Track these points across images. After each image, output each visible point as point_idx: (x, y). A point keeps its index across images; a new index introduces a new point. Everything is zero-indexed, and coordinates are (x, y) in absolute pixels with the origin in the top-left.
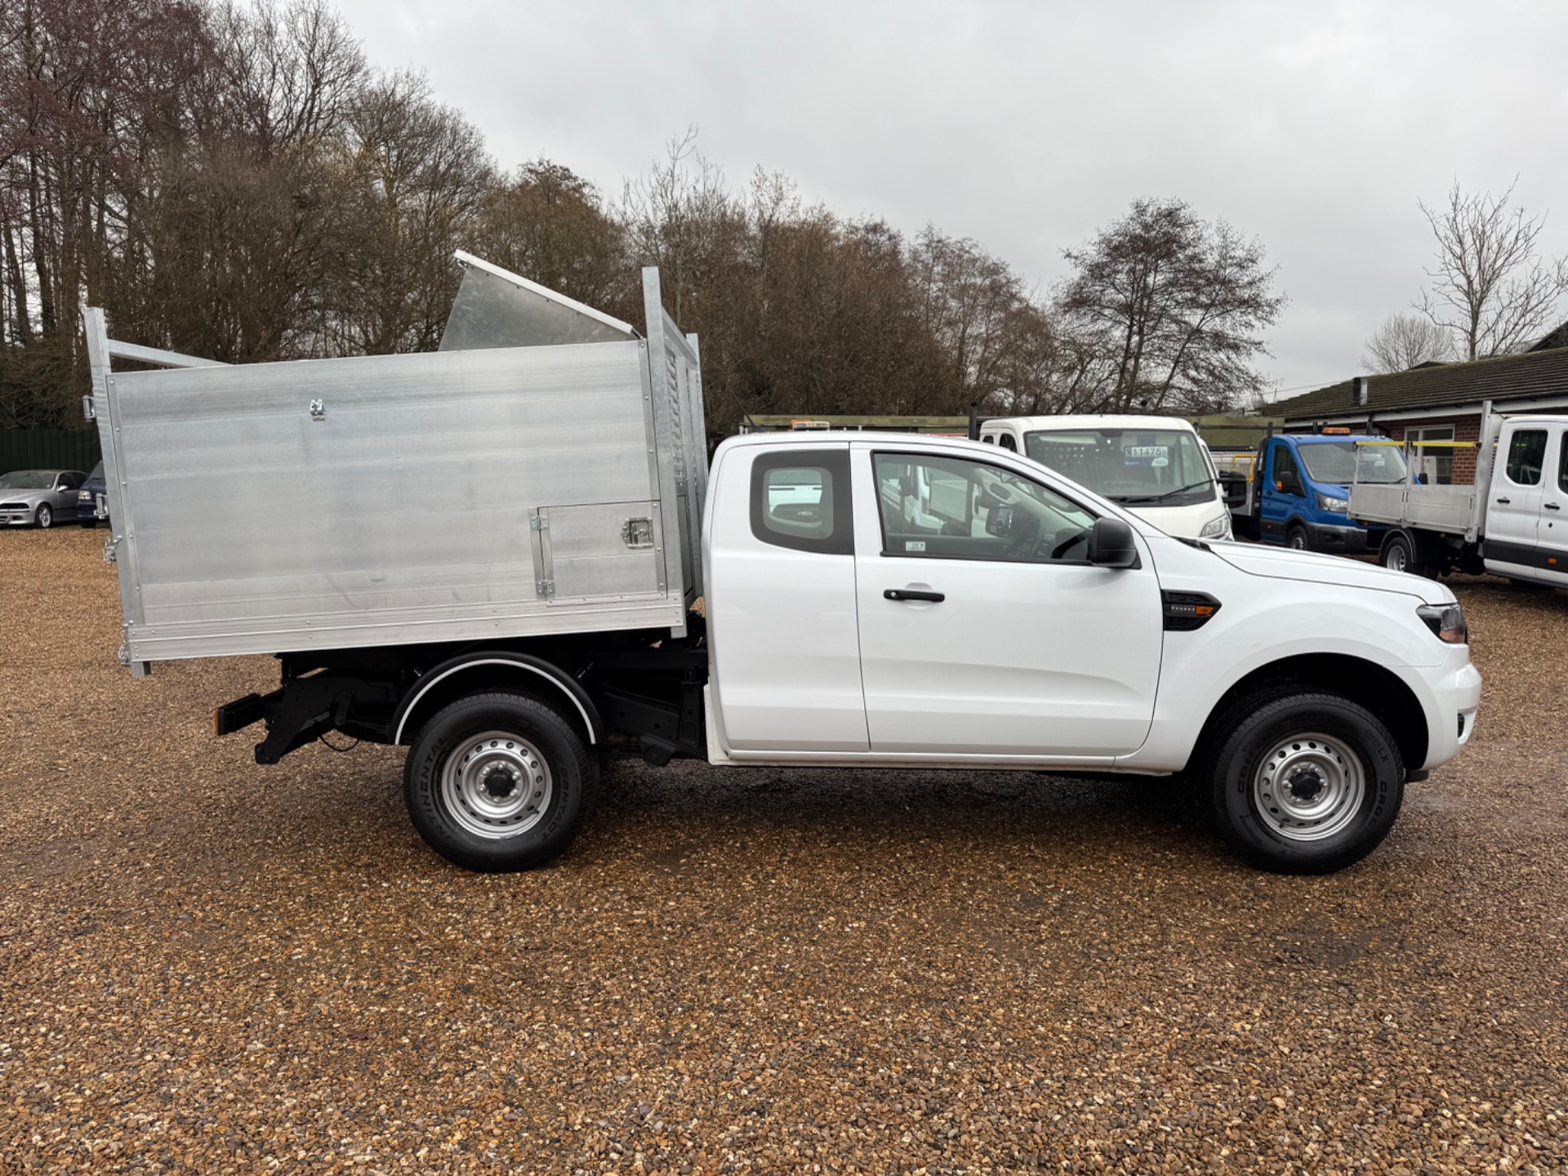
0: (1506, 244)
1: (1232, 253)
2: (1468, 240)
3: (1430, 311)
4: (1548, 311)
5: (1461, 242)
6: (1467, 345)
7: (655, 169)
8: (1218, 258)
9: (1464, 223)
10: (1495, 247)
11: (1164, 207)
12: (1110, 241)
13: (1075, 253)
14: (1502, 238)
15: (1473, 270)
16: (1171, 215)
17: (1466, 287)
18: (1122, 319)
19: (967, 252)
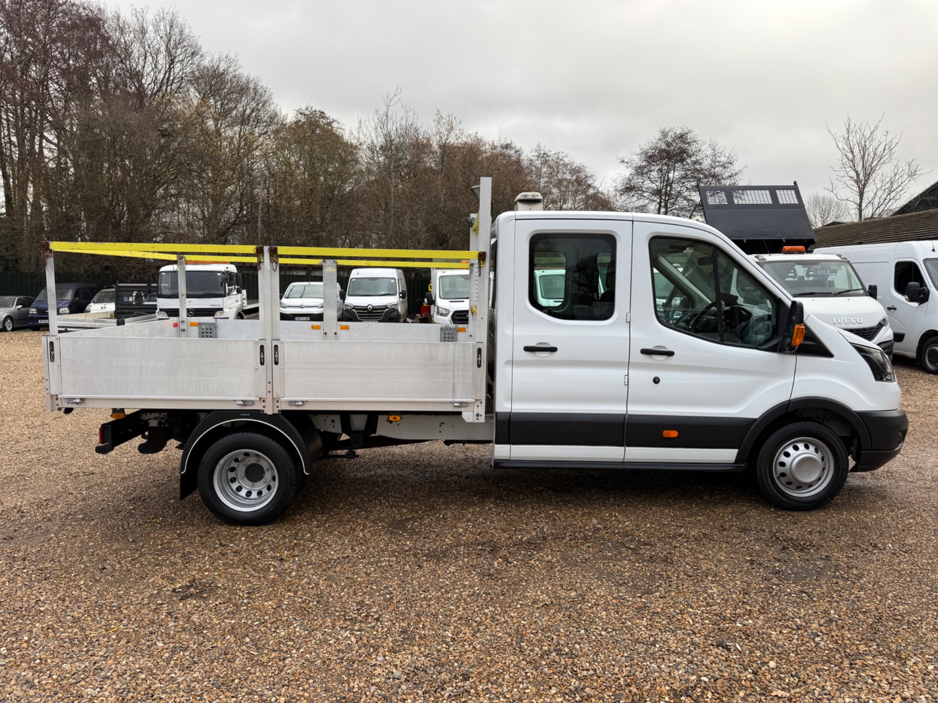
0: (879, 152)
1: (719, 159)
2: (856, 150)
3: (835, 192)
4: (904, 191)
5: (852, 152)
6: (857, 212)
7: (377, 112)
8: (710, 162)
9: (853, 141)
10: (872, 154)
11: (678, 132)
12: (647, 153)
13: (626, 160)
14: (876, 149)
15: (859, 169)
16: (682, 137)
17: (855, 178)
18: (655, 199)
19: (561, 160)
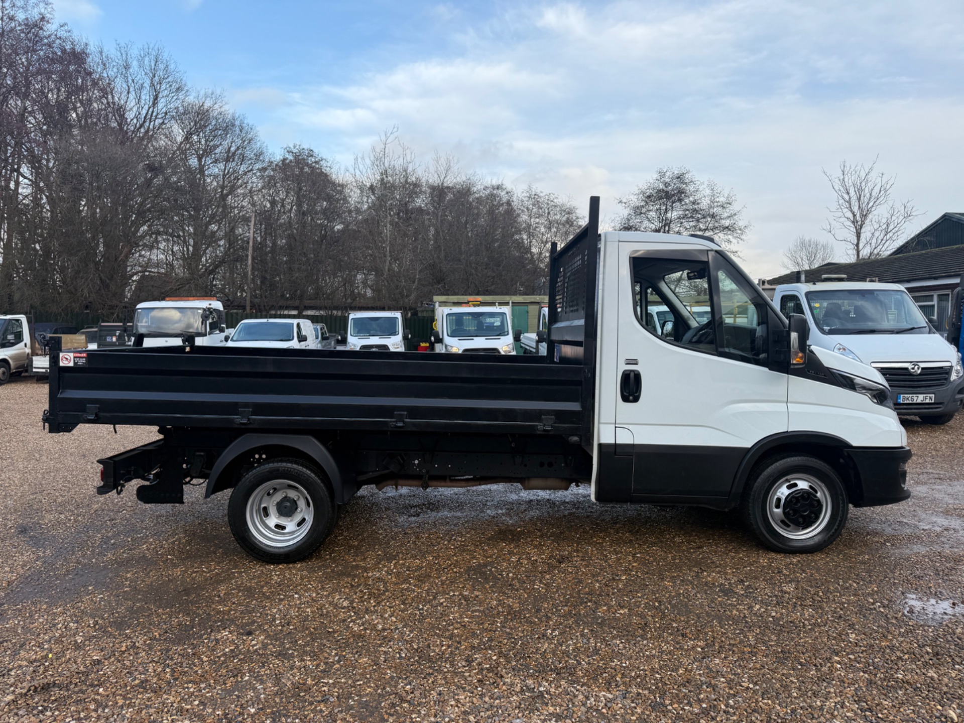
0: (875, 193)
1: (718, 200)
2: (852, 191)
3: (833, 232)
4: (901, 232)
5: (848, 193)
6: (855, 252)
7: (373, 150)
8: (709, 202)
9: (849, 182)
10: (868, 195)
11: (676, 172)
12: (644, 193)
14: (872, 190)
15: (856, 209)
16: (680, 177)
17: (852, 219)
19: (552, 201)
